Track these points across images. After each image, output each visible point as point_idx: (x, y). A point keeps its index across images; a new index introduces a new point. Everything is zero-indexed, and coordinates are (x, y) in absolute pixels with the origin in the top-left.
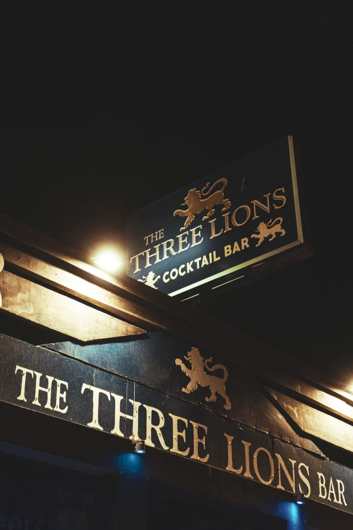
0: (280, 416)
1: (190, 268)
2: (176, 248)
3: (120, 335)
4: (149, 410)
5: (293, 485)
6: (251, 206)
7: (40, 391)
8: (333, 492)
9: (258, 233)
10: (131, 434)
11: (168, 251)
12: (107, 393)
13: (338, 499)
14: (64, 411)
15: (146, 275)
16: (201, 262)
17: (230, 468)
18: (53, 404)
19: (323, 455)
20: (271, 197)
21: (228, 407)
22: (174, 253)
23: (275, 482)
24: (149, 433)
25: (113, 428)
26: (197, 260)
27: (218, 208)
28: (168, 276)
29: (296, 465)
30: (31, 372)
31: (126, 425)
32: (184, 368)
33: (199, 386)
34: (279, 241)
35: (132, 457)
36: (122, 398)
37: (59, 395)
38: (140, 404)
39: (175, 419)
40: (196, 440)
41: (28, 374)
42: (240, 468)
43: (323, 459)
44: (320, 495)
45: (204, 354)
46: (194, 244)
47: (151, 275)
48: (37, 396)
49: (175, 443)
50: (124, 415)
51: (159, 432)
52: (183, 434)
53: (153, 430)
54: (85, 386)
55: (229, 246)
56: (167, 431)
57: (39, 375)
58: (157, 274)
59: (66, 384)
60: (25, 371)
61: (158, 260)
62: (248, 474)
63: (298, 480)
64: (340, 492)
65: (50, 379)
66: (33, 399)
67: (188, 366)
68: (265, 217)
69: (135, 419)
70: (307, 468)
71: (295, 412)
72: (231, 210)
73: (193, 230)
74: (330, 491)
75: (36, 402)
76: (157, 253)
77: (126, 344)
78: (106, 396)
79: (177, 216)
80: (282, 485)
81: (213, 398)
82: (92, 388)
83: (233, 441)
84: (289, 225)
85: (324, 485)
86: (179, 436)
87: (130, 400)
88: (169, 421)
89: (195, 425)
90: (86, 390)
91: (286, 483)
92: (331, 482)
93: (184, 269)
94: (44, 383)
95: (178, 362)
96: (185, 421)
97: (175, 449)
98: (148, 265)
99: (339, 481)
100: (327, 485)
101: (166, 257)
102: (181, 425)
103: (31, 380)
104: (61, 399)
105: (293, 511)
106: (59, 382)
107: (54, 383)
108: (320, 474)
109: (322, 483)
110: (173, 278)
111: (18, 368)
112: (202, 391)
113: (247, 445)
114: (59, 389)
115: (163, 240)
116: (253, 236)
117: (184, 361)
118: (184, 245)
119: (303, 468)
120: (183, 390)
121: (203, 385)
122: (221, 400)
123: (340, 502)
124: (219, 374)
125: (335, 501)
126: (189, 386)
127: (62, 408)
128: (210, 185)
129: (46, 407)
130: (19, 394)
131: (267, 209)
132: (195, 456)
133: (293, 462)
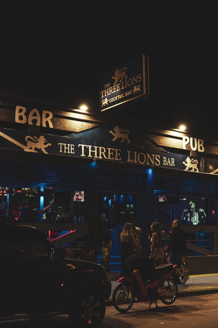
0: (150, 142)
1: (116, 99)
2: (113, 91)
3: (90, 128)
4: (100, 148)
5: (153, 162)
6: (132, 79)
7: (66, 149)
8: (170, 162)
9: (134, 89)
10: (95, 156)
11: (111, 91)
12: (87, 146)
13: (171, 164)
14: (74, 153)
15: (105, 99)
16: (119, 97)
17: (129, 160)
18: (70, 151)
19: (166, 151)
20: (137, 77)
21: (129, 142)
22: (112, 93)
23: (146, 162)
24: (100, 155)
25: (89, 155)
26: (118, 96)
27: (124, 78)
28: (111, 100)
29: (155, 156)
30: (63, 144)
31: (93, 154)
32: (112, 133)
33: (118, 138)
35: (94, 163)
36: (91, 146)
37: (71, 149)
38: (97, 147)
39: (109, 149)
40: (116, 154)
41: (62, 145)
42: (132, 160)
43: (166, 152)
44: (164, 164)
45: (120, 128)
46: (118, 90)
47: (106, 99)
48: (65, 150)
49: (109, 156)
50: (92, 151)
51: (104, 154)
52: (112, 153)
53: (102, 154)
54: (79, 145)
55: (126, 93)
56: (107, 154)
57: (65, 144)
58: (108, 99)
59: (74, 145)
60: (61, 144)
61: (108, 94)
62: (136, 161)
63: (155, 160)
64: (172, 162)
65: (69, 145)
66: (64, 151)
67: (114, 132)
68: (136, 84)
69: (96, 151)
70: (159, 156)
71: (155, 139)
72: (127, 80)
73: (117, 85)
74: (168, 162)
75: (65, 152)
76: (108, 92)
77: (92, 130)
78: (86, 147)
79: (113, 79)
80: (149, 163)
81: (123, 140)
82: (82, 145)
83: (130, 153)
84: (142, 88)
85: (166, 161)
86: (111, 154)
87: (94, 146)
88: (107, 150)
89: (116, 150)
90: (80, 146)
91: (150, 162)
92: (169, 159)
93: (115, 99)
94: (67, 146)
95: (110, 132)
96: (113, 149)
97: (109, 158)
98: (105, 95)
99: (172, 159)
100: (167, 161)
101: (110, 94)
102: (111, 151)
103: (63, 146)
104: (72, 150)
105: (150, 171)
106: (71, 145)
107: (70, 146)
108: (164, 158)
109: (165, 160)
110: (112, 101)
111: (59, 144)
113: (135, 153)
114: (71, 147)
115: (109, 87)
116: (133, 90)
117: (113, 131)
118: (115, 90)
119: (158, 157)
120: (112, 140)
121: (120, 137)
123: (172, 165)
124: (126, 133)
125: (170, 165)
127: (73, 152)
128: (122, 69)
129: (68, 153)
130: (60, 151)
131: (136, 81)
132: (116, 159)
133: (153, 155)
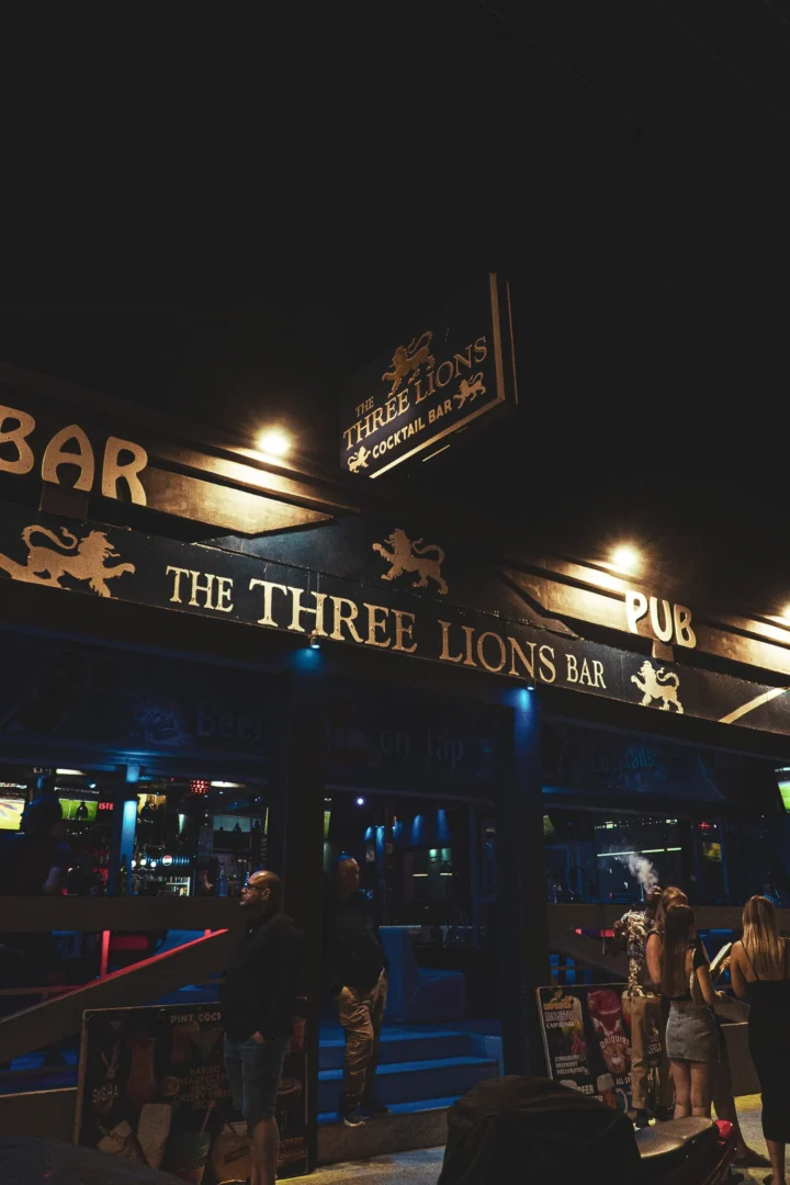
0: (517, 597)
1: (397, 440)
2: (384, 418)
3: (298, 523)
4: (337, 602)
5: (531, 670)
6: (454, 361)
7: (198, 591)
8: (588, 674)
9: (460, 393)
10: (314, 628)
11: (377, 422)
12: (283, 588)
13: (593, 681)
14: (229, 609)
15: (358, 451)
16: (407, 431)
17: (445, 656)
18: (215, 602)
19: (574, 635)
20: (473, 348)
21: (444, 591)
22: (383, 424)
23: (507, 668)
24: (337, 626)
25: (290, 623)
26: (404, 430)
27: (423, 366)
28: (377, 451)
29: (536, 649)
30: (186, 571)
31: (307, 620)
32: (383, 553)
33: (404, 571)
34: (480, 400)
35: (309, 653)
36: (302, 591)
37: (221, 593)
38: (325, 596)
39: (372, 609)
40: (399, 630)
41: (183, 575)
42: (458, 655)
43: (574, 639)
44: (569, 679)
45: (411, 537)
46: (402, 411)
47: (363, 450)
48: (194, 596)
49: (372, 635)
50: (310, 610)
51: (350, 624)
52: (383, 625)
53: (343, 624)
54: (254, 582)
55: (433, 411)
56: (361, 624)
57: (196, 574)
58: (367, 449)
59: (230, 581)
60: (178, 571)
61: (368, 433)
62: (469, 662)
63: (538, 664)
64: (596, 674)
65: (210, 577)
66: (190, 598)
67: (390, 550)
68: (467, 373)
69: (319, 612)
70: (552, 650)
71: (536, 589)
72: (435, 368)
73: (400, 395)
74: (583, 674)
75: (193, 603)
76: (367, 426)
77: (307, 533)
78: (281, 591)
79: (386, 380)
80: (516, 670)
81: (424, 582)
82: (263, 583)
83: (449, 628)
84: (489, 382)
85: (574, 668)
86: (376, 627)
87: (313, 593)
88: (363, 613)
89: (398, 613)
90: (256, 586)
91: (520, 667)
92: (585, 663)
93: (392, 441)
94: (202, 581)
95: (376, 547)
96: (386, 610)
97: (371, 640)
98: (360, 439)
99: (595, 663)
100: (579, 667)
101: (375, 429)
102: (379, 616)
103: (186, 581)
104: (225, 597)
105: (524, 699)
106: (221, 580)
107: (215, 582)
108: (569, 657)
109: (572, 665)
110: (382, 452)
111: (169, 568)
112: (408, 577)
113: (469, 631)
114: (221, 587)
115: (372, 410)
116: (456, 396)
117: (385, 546)
118: (392, 413)
119: (546, 653)
120: (383, 577)
121: (409, 570)
122: (433, 584)
123: (596, 685)
124: (432, 556)
125: (590, 683)
126: (391, 573)
127: (225, 605)
128: (416, 341)
129: (206, 606)
130: (172, 595)
131: (469, 363)
132: (398, 647)
133: (532, 645)
